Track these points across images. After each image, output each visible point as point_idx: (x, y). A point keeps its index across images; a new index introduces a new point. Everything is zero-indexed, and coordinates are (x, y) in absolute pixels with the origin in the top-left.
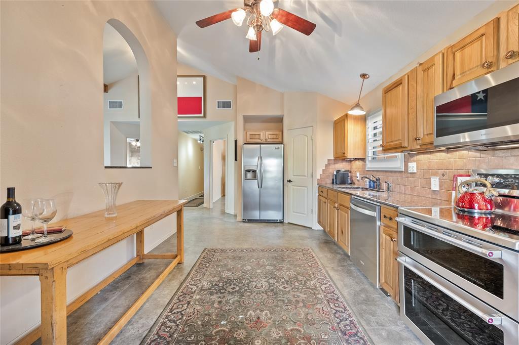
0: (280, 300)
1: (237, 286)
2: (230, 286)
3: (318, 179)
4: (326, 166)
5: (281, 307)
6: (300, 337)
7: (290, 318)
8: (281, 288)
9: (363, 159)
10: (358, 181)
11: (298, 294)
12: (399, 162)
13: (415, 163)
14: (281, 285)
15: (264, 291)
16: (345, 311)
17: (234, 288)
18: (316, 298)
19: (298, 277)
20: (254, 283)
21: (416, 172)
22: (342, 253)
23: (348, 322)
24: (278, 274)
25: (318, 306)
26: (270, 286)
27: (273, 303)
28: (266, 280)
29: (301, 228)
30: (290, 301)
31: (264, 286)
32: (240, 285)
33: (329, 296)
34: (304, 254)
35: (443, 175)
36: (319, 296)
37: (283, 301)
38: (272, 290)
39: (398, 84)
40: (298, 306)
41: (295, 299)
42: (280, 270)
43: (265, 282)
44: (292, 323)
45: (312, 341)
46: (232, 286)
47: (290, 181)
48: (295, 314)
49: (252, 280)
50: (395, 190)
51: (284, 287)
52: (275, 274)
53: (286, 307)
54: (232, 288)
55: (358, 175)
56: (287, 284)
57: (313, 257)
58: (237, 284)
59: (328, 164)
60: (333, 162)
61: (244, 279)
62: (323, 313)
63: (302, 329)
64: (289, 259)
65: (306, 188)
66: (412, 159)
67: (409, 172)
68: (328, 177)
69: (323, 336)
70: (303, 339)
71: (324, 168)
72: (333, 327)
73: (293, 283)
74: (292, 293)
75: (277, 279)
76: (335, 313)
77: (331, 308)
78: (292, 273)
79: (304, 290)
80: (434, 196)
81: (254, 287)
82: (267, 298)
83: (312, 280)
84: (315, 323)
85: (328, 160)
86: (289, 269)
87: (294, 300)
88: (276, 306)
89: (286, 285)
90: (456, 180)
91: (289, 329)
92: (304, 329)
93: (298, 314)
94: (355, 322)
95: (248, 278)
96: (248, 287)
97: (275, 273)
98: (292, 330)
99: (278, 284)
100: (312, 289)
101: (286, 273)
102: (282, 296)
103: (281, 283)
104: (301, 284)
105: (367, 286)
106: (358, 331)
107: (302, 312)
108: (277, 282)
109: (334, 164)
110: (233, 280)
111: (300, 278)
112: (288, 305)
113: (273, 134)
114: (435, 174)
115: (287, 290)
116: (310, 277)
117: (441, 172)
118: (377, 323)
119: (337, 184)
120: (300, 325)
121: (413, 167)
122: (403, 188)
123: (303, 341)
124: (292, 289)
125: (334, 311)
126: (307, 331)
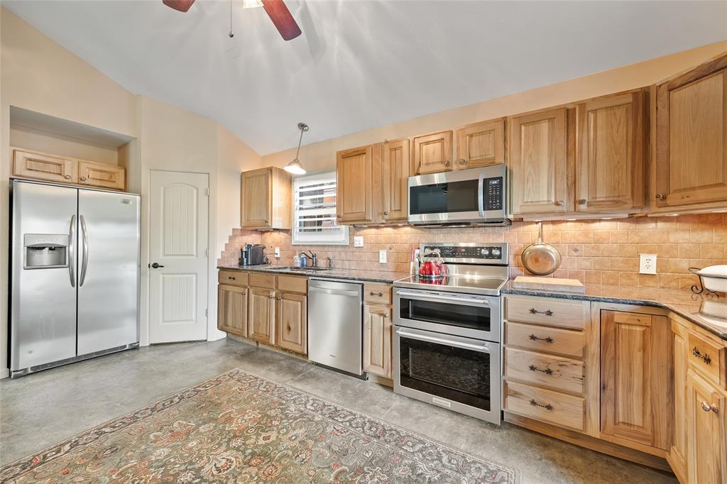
0: (281, 458)
3: (219, 260)
4: (231, 238)
5: (292, 464)
6: (352, 477)
7: (319, 468)
8: (261, 442)
9: (287, 231)
10: (277, 259)
11: (292, 433)
12: (343, 235)
13: (362, 237)
14: (257, 439)
15: (242, 465)
16: (355, 415)
18: (317, 423)
19: (268, 413)
20: (207, 467)
21: (362, 245)
22: (282, 358)
23: (368, 424)
24: (234, 427)
25: (329, 430)
26: (243, 452)
27: (276, 468)
28: (224, 447)
29: (186, 345)
30: (295, 450)
31: (233, 459)
33: (324, 411)
34: (239, 381)
35: (390, 249)
36: (316, 419)
37: (287, 456)
38: (253, 454)
39: (359, 153)
40: (310, 447)
41: (297, 441)
42: (229, 420)
43: (226, 451)
44: (326, 470)
45: (365, 469)
47: (156, 266)
48: (317, 457)
49: (196, 466)
50: (338, 266)
51: (265, 438)
52: (229, 432)
53: (298, 459)
55: (277, 250)
56: (263, 431)
57: (257, 378)
59: (233, 235)
60: (239, 233)
62: (342, 433)
63: (344, 467)
64: (226, 397)
65: (194, 276)
66: (358, 233)
67: (355, 246)
68: (233, 255)
69: (367, 455)
70: (356, 475)
71: (227, 242)
72: (364, 439)
73: (270, 425)
74: (284, 438)
75: (242, 434)
76: (351, 425)
77: (342, 422)
78: (252, 414)
79: (293, 424)
80: (382, 269)
81: (215, 473)
82: (259, 470)
83: (288, 407)
84: (347, 450)
85: (234, 230)
86: (242, 412)
87: (296, 443)
88: (285, 469)
89: (264, 435)
90: (414, 252)
91: (332, 479)
92: (345, 466)
93: (320, 456)
94: (372, 419)
95: (183, 468)
97: (227, 429)
98: (336, 478)
99: (252, 441)
100: (300, 417)
101: (245, 418)
102: (277, 451)
103: (255, 437)
104: (282, 419)
105: (342, 381)
106: (383, 426)
107: (320, 447)
108: (246, 438)
109: (242, 235)
111: (272, 413)
112: (298, 456)
113: (101, 171)
114: (383, 248)
115: (273, 438)
116: (281, 404)
117: (388, 246)
118: (383, 408)
119: (248, 265)
120: (337, 466)
121: (359, 241)
122: (346, 263)
123: (359, 478)
124: (279, 432)
125: (348, 424)
126: (351, 464)
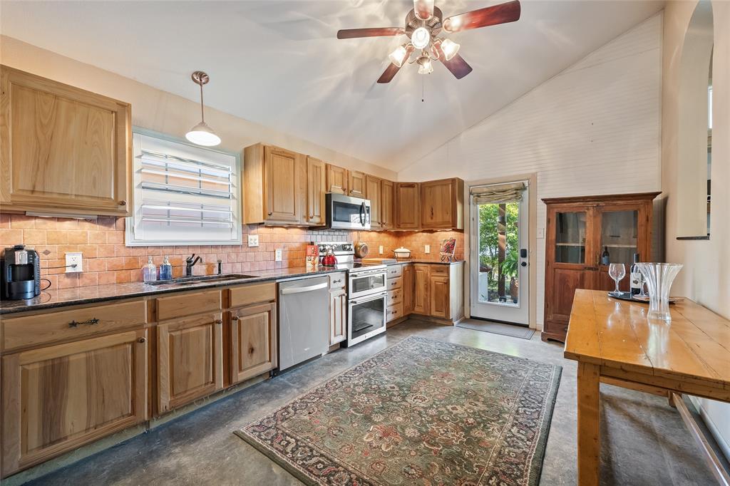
1: (448, 410)
2: (457, 414)
12: (235, 234)
13: (257, 236)
17: (453, 409)
21: (257, 245)
32: (444, 409)
35: (284, 247)
39: (288, 155)
46: (455, 412)
54: (457, 410)
55: (76, 259)
58: (446, 412)
61: (431, 416)
66: (253, 232)
67: (250, 246)
80: (277, 267)
96: (434, 403)
110: (449, 421)
114: (278, 247)
117: (282, 245)
121: (254, 240)
122: (238, 265)
